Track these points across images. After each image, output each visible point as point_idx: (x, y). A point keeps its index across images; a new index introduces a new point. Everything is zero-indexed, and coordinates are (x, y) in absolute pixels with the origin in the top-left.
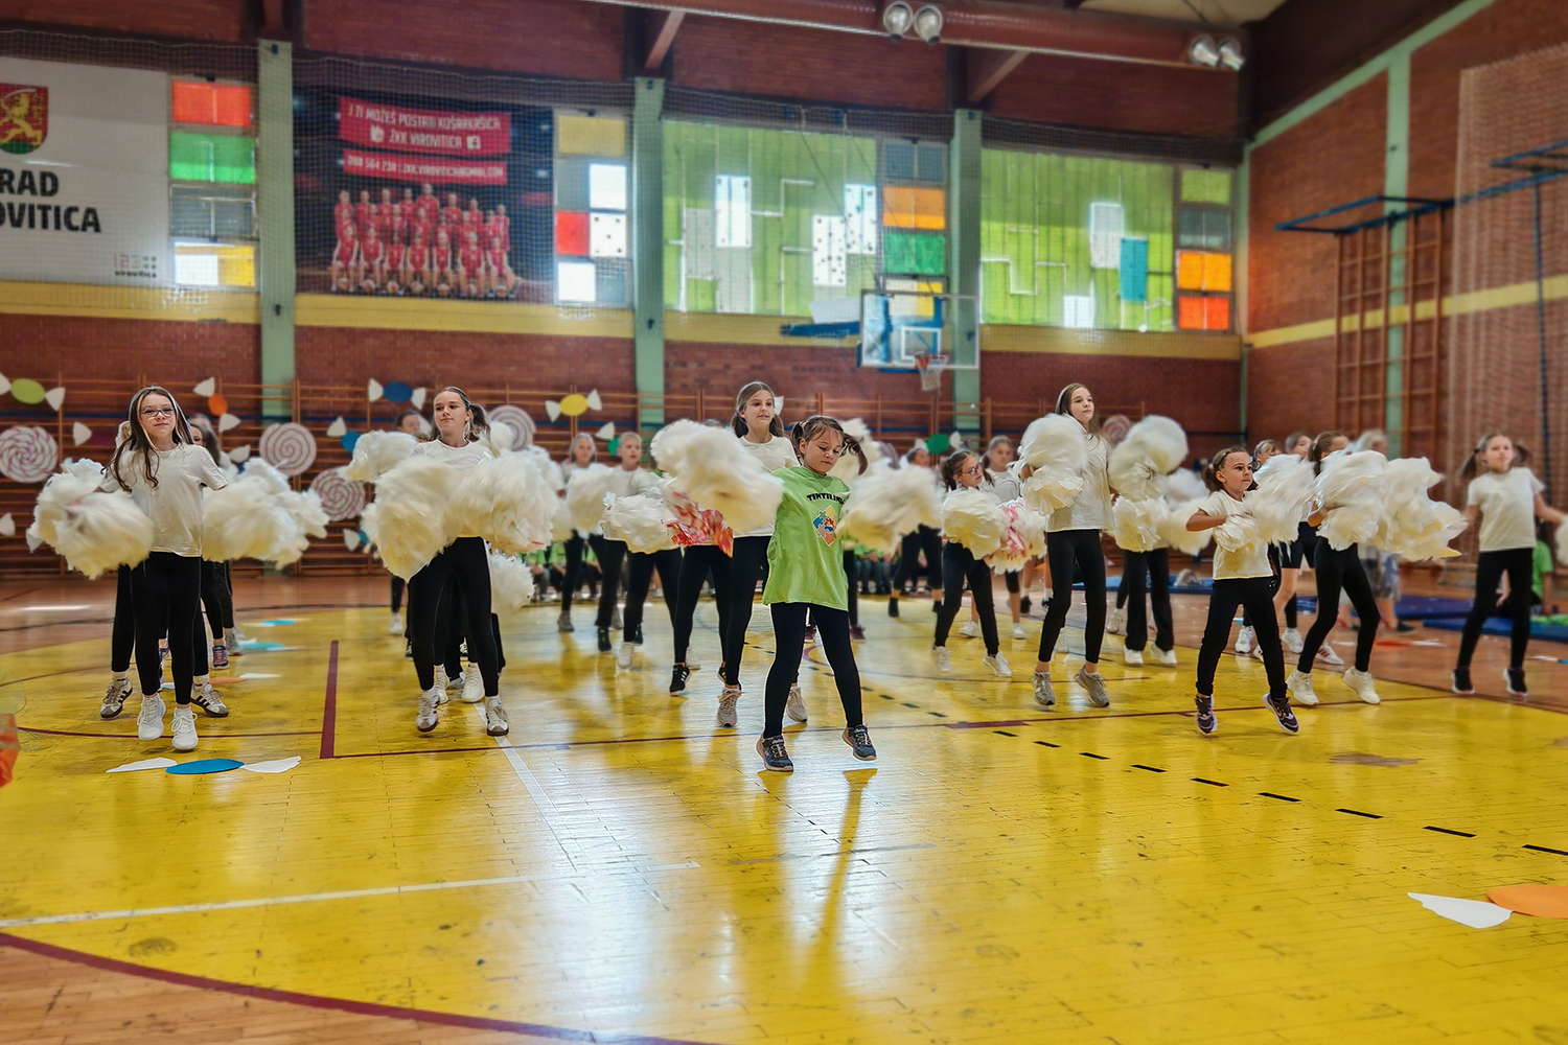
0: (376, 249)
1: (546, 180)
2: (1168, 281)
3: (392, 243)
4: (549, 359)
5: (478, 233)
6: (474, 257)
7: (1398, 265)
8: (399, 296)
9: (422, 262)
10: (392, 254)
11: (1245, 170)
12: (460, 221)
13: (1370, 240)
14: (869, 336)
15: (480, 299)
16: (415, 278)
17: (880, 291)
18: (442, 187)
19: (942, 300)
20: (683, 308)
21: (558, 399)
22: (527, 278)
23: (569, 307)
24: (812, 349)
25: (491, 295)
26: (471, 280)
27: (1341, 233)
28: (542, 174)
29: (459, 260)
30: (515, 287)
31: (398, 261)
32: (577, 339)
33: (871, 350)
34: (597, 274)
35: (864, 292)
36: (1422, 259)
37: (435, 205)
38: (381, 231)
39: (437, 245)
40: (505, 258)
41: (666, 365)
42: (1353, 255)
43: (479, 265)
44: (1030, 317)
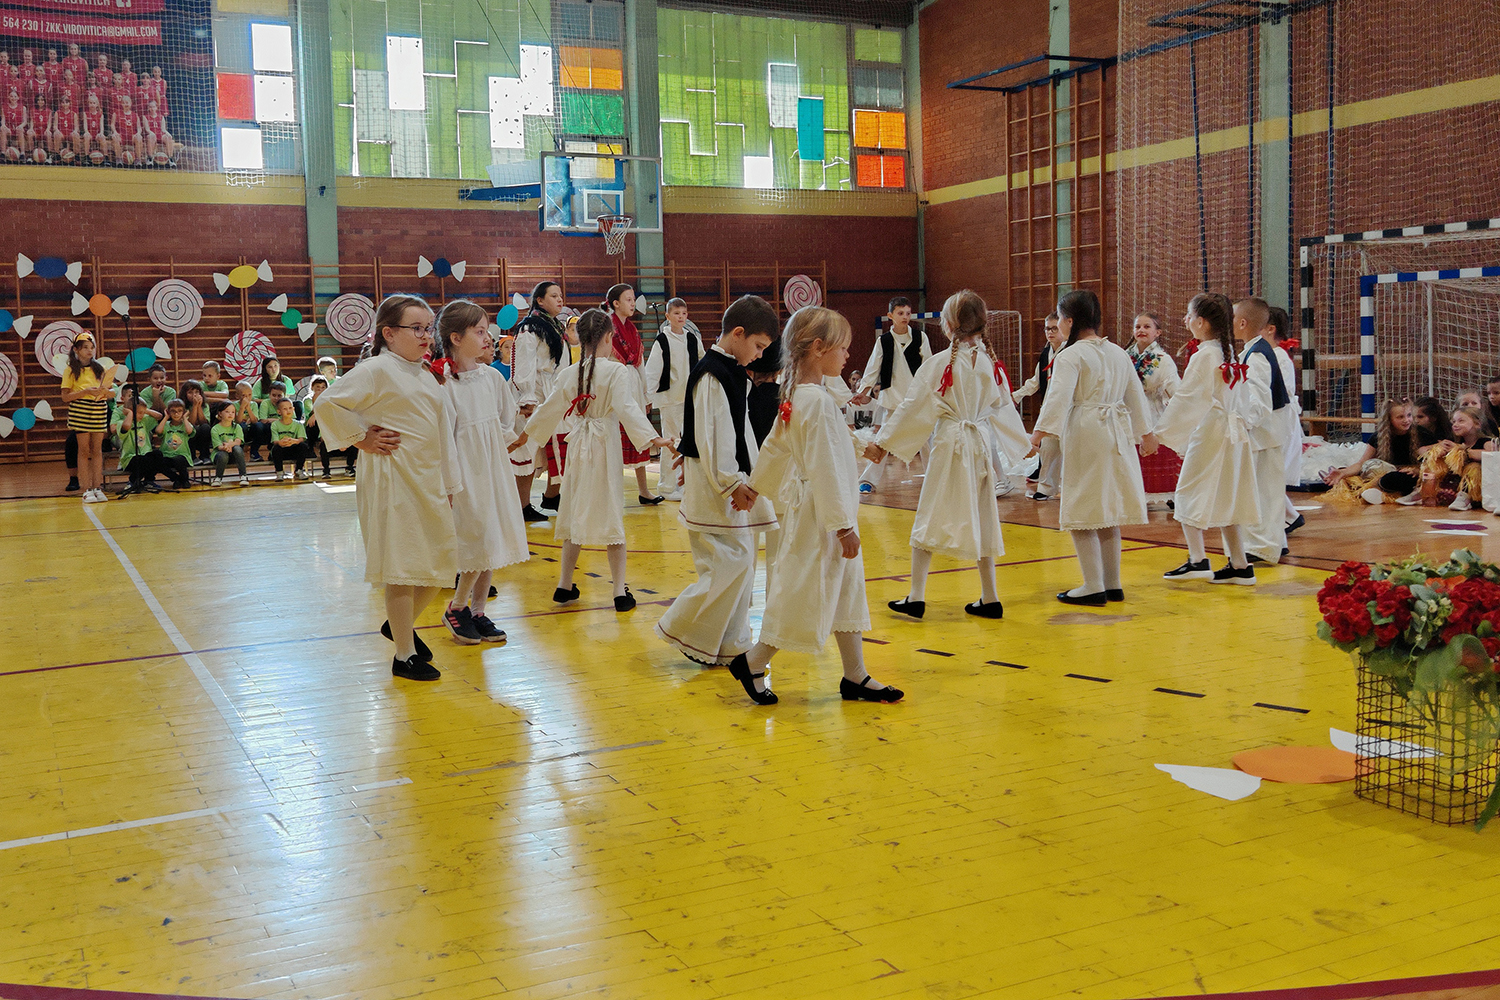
0: (19, 114)
1: (205, 40)
2: (845, 139)
3: (37, 107)
4: (215, 230)
5: (132, 97)
6: (129, 123)
7: (1063, 123)
8: (47, 164)
9: (71, 127)
10: (37, 119)
11: (915, 30)
12: (112, 84)
13: (1036, 99)
14: (549, 201)
15: (138, 167)
16: (65, 146)
17: (560, 153)
18: (89, 48)
19: (623, 161)
20: (356, 173)
21: (226, 271)
22: (189, 144)
23: (236, 173)
24: (492, 212)
25: (149, 163)
26: (127, 146)
27: (1009, 91)
28: (200, 34)
29: (113, 126)
30: (176, 154)
31: (45, 127)
32: (245, 207)
33: (552, 214)
34: (264, 139)
35: (544, 154)
36: (1085, 117)
37: (84, 67)
38: (24, 95)
39: (87, 109)
40: (164, 122)
41: (340, 232)
42: (1021, 114)
43: (136, 131)
44: (711, 178)
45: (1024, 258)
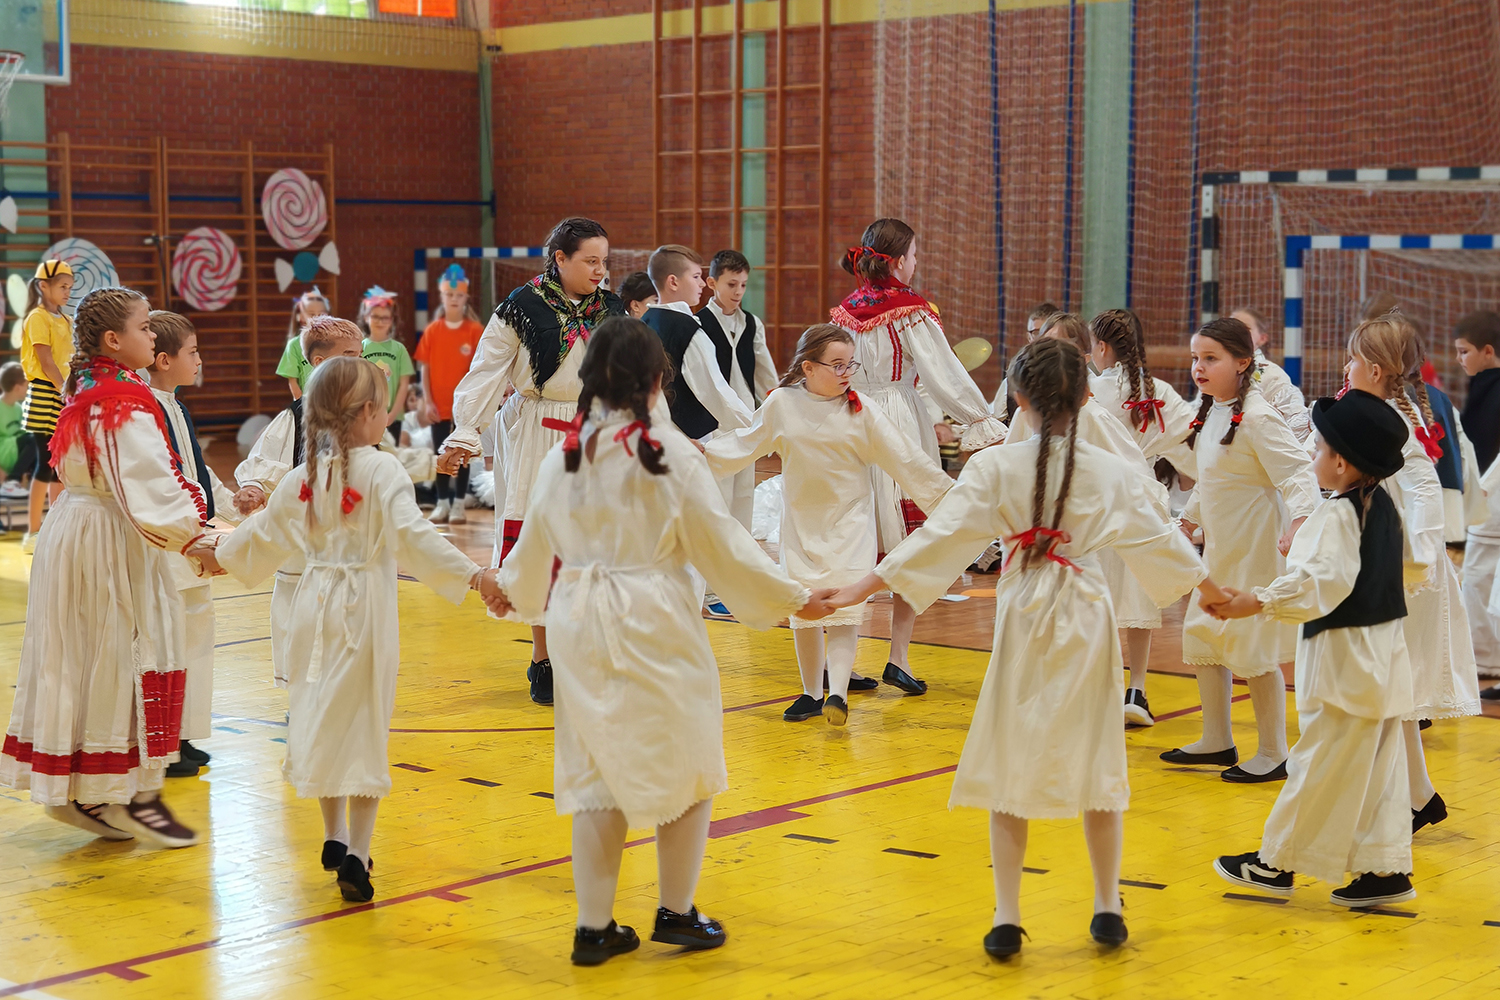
45: (681, 161)
